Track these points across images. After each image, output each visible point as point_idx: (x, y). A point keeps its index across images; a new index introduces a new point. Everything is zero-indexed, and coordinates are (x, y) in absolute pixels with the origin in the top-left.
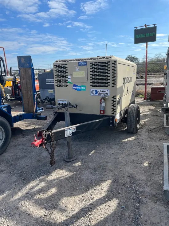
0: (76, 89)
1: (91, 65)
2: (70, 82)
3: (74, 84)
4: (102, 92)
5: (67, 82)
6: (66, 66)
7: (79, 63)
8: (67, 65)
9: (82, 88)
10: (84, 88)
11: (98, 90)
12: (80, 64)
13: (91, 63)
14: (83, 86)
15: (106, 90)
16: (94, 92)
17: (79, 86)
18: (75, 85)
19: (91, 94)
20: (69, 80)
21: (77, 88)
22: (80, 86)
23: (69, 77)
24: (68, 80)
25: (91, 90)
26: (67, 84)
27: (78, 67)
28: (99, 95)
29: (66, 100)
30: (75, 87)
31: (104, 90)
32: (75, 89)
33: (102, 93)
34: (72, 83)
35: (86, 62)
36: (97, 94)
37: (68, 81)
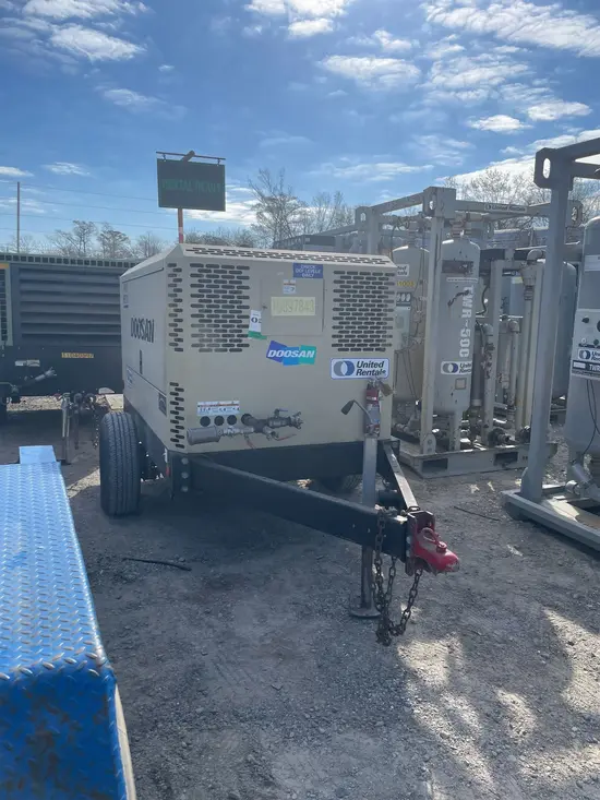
0: (279, 359)
1: (337, 277)
2: (256, 335)
3: (272, 342)
4: (368, 365)
5: (245, 331)
6: (244, 273)
7: (297, 266)
8: (247, 268)
9: (303, 354)
10: (311, 354)
11: (355, 362)
12: (298, 271)
13: (336, 272)
14: (308, 349)
15: (379, 361)
16: (344, 369)
17: (293, 349)
18: (275, 346)
19: (334, 375)
20: (255, 327)
21: (284, 354)
22: (297, 349)
23: (255, 313)
24: (247, 326)
25: (334, 362)
26: (244, 341)
27: (293, 281)
28: (359, 376)
29: (236, 402)
30: (276, 353)
31: (375, 361)
32: (275, 358)
33: (367, 369)
34: (265, 338)
35: (320, 267)
36: (354, 375)
37: (250, 329)
